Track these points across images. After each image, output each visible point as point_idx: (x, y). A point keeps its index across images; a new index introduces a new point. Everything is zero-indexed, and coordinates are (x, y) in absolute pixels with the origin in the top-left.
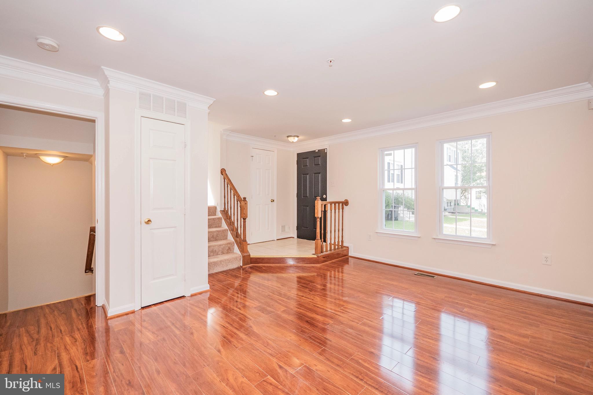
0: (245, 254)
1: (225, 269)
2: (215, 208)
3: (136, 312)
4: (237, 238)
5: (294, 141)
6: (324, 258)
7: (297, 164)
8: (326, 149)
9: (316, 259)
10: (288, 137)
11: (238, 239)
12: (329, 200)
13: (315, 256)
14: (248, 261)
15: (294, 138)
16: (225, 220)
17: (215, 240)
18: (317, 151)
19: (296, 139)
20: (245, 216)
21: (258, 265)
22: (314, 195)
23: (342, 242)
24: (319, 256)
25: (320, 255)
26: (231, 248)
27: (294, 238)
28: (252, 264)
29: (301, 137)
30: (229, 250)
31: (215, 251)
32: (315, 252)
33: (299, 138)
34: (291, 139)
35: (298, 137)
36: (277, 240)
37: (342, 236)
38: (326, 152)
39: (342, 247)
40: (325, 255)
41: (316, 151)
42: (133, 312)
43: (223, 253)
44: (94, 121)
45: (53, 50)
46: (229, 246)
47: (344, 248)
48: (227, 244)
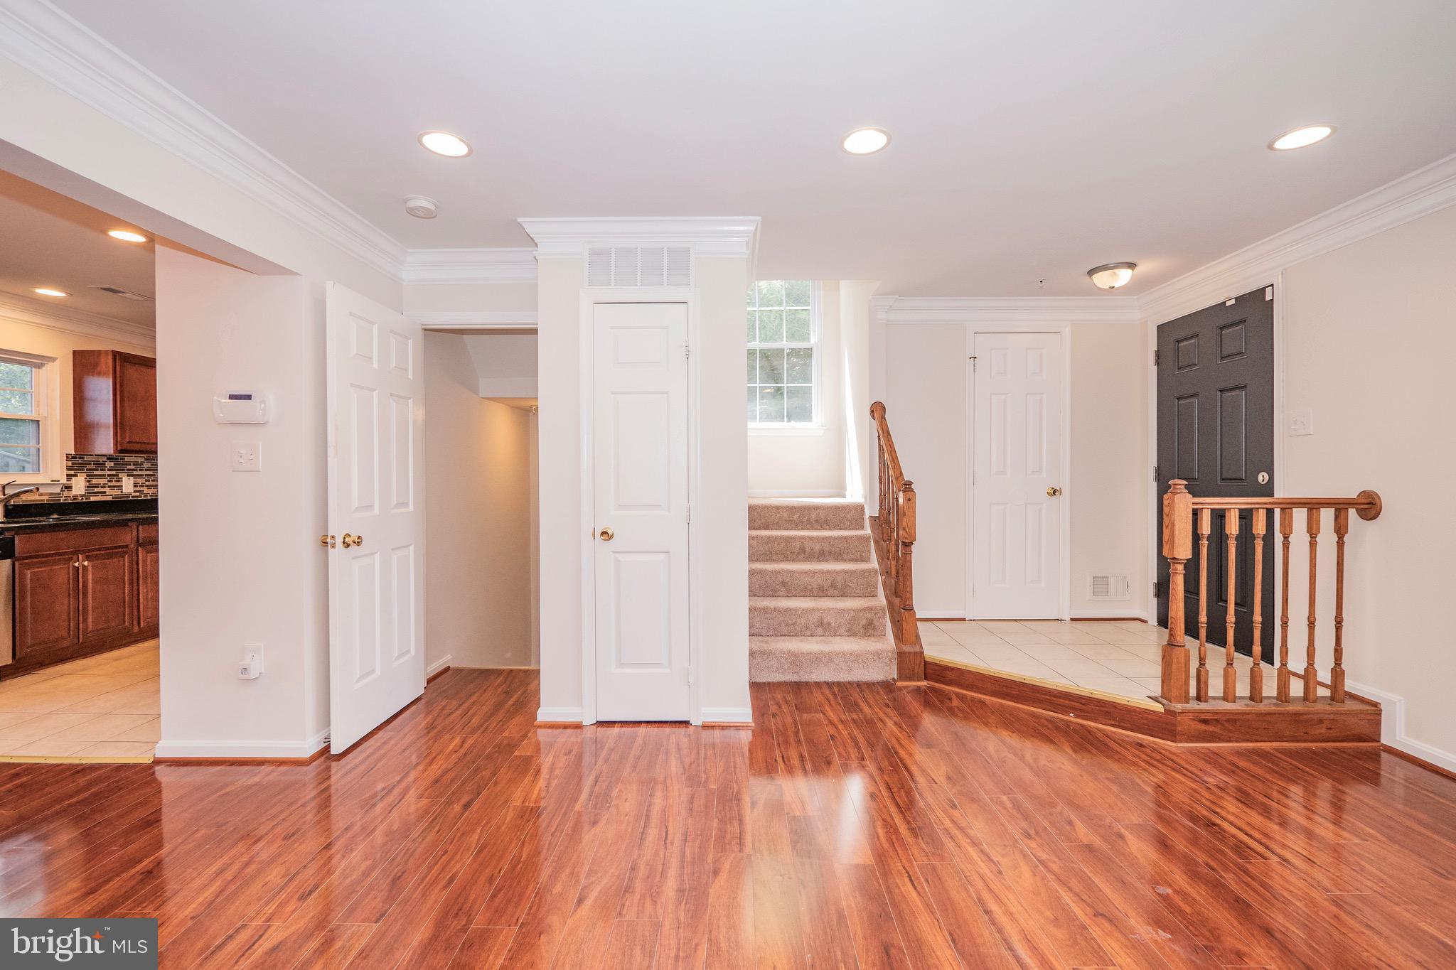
0: (907, 648)
1: (843, 677)
2: (860, 508)
3: (584, 728)
4: (896, 597)
5: (1117, 285)
6: (1205, 721)
7: (1158, 363)
8: (1269, 290)
9: (1161, 717)
10: (1091, 272)
11: (897, 601)
12: (1279, 493)
13: (1159, 708)
14: (916, 671)
15: (1115, 274)
16: (877, 542)
17: (842, 596)
18: (1233, 302)
19: (1124, 277)
20: (906, 536)
21: (947, 687)
22: (1219, 474)
23: (1338, 674)
24: (1175, 712)
25: (1179, 707)
26: (877, 624)
27: (1145, 622)
28: (931, 680)
29: (1144, 267)
30: (870, 629)
31: (829, 624)
32: (1162, 690)
33: (1137, 269)
34: (1102, 280)
35: (1132, 266)
36: (1072, 620)
37: (1338, 652)
38: (1268, 297)
39: (1333, 698)
40: (1208, 712)
41: (1228, 304)
42: (578, 726)
43: (852, 633)
44: (534, 332)
45: (429, 215)
46: (869, 615)
47: (1350, 705)
48: (863, 610)
